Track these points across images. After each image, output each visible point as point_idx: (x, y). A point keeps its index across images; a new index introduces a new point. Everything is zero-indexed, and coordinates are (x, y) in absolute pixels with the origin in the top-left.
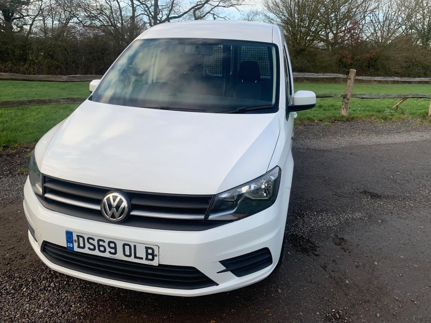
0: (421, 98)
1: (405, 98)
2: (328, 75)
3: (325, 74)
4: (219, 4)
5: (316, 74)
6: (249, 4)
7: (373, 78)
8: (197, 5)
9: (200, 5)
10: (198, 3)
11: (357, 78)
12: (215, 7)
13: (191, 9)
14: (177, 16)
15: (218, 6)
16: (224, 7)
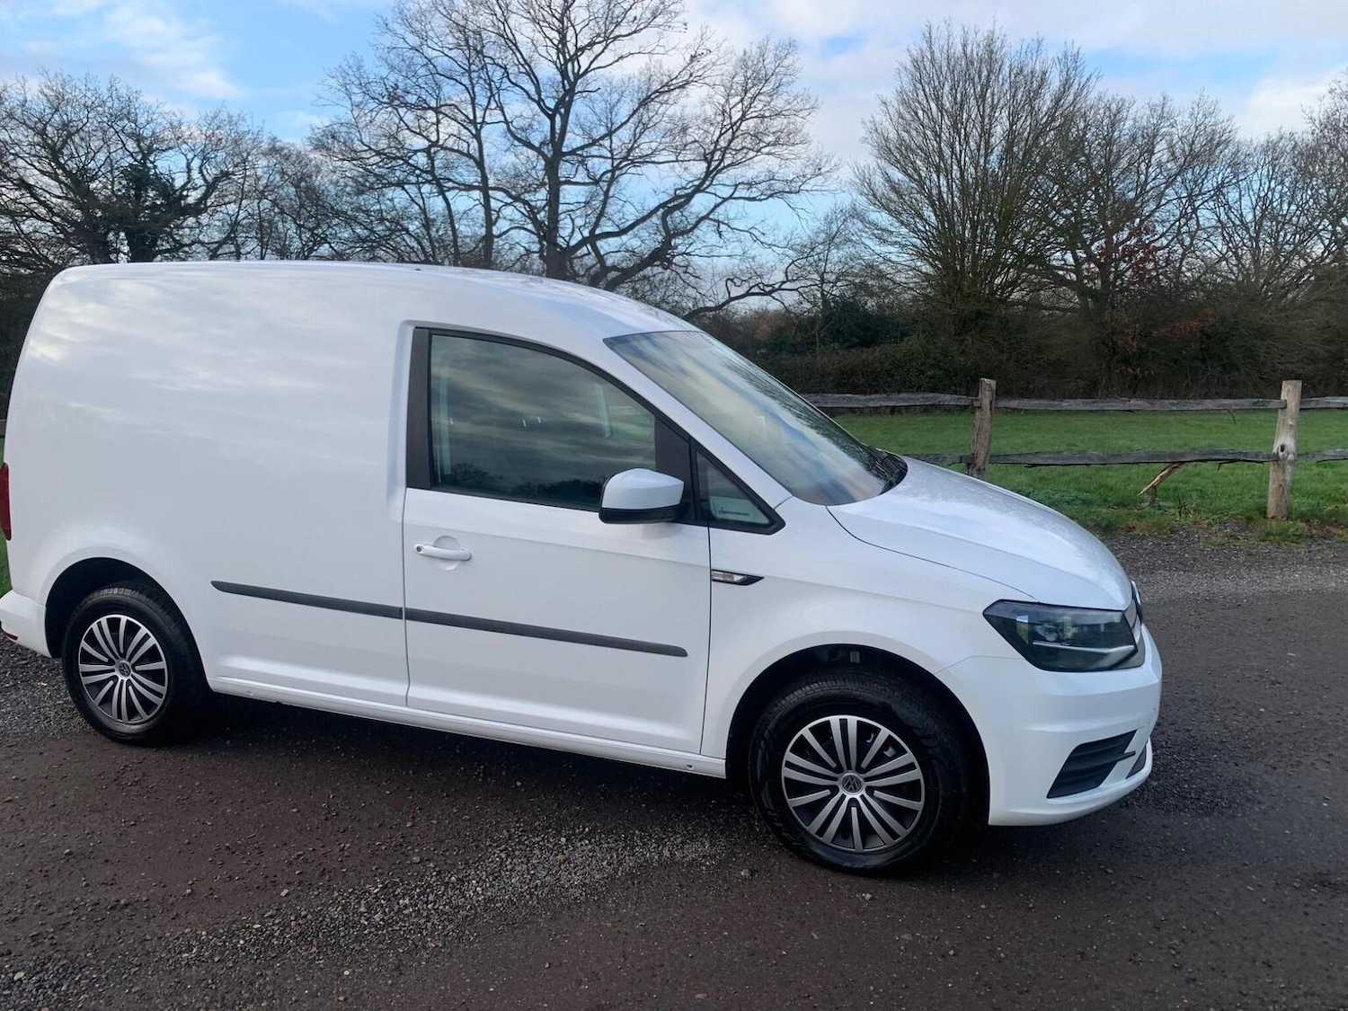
0: (1232, 461)
1: (1176, 463)
2: (904, 400)
3: (895, 396)
4: (734, 192)
5: (862, 397)
6: (823, 188)
7: (1056, 403)
8: (676, 197)
9: (681, 197)
10: (678, 192)
11: (1003, 403)
12: (725, 200)
13: (656, 210)
14: (617, 230)
15: (731, 197)
16: (754, 199)
